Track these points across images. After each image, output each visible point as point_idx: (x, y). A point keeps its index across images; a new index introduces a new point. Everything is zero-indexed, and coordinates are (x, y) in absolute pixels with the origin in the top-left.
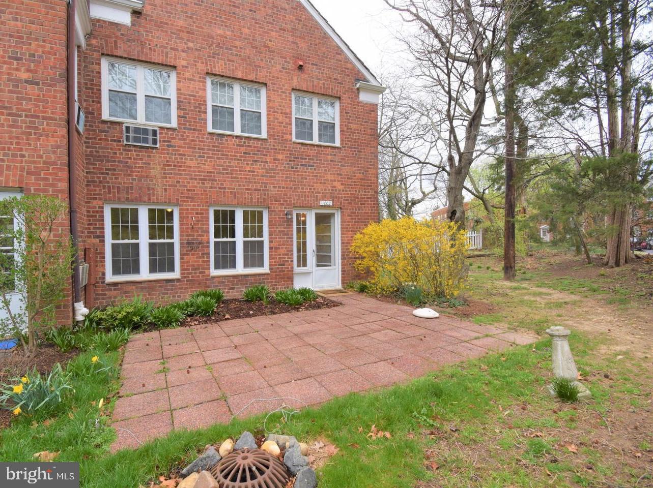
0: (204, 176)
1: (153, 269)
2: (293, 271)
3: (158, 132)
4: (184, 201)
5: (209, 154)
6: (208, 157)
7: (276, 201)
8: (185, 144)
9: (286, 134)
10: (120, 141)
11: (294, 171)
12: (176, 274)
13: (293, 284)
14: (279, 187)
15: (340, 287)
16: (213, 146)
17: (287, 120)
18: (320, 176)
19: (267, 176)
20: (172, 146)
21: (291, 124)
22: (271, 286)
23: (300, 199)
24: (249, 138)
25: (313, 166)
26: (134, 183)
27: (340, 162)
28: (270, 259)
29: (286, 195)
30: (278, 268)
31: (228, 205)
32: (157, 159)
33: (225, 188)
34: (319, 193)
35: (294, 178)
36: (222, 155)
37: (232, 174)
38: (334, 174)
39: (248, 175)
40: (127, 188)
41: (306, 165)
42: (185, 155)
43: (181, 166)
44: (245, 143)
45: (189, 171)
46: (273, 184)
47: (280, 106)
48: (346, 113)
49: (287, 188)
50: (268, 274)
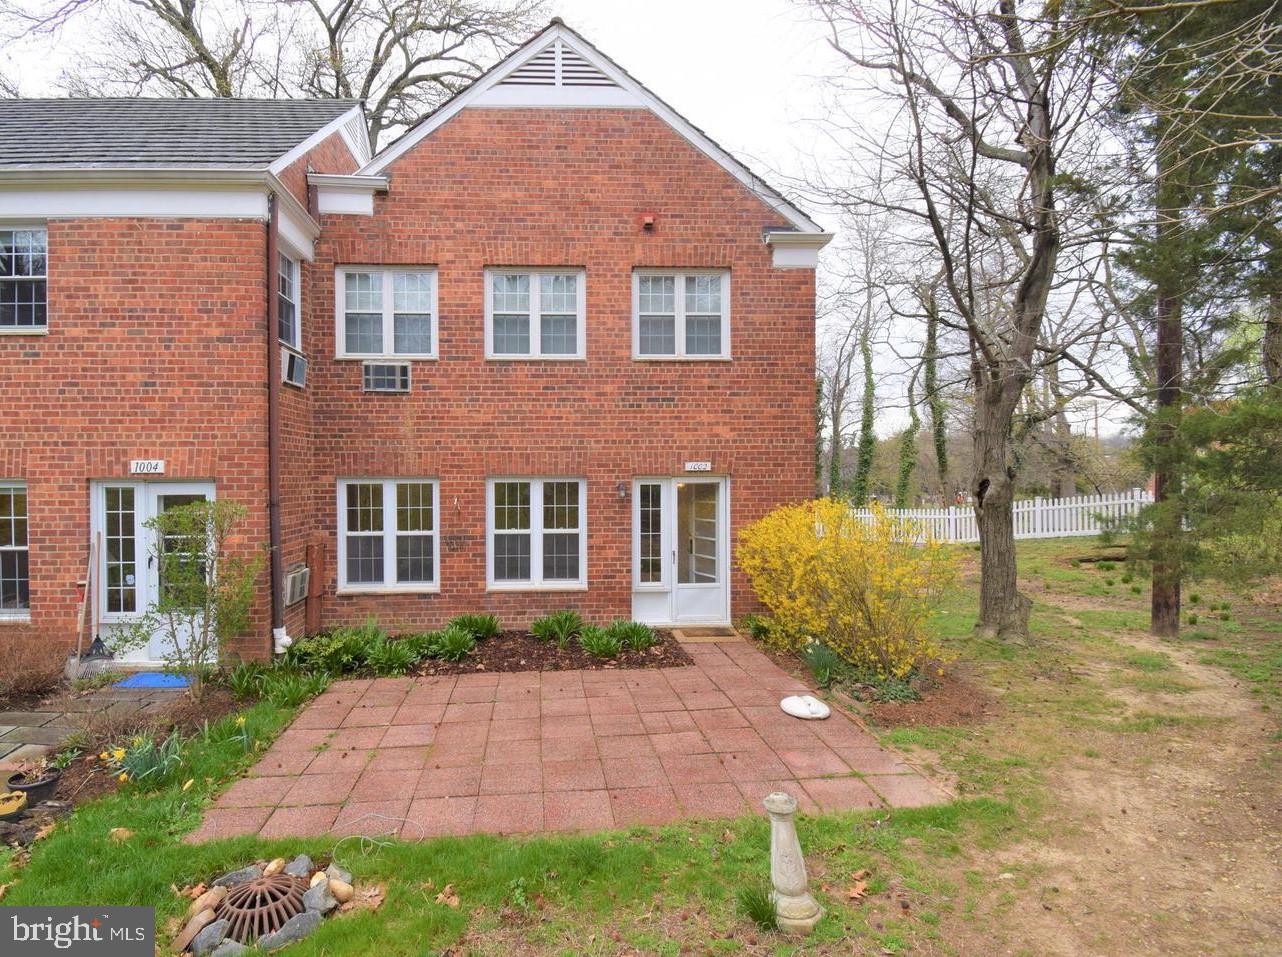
0: (478, 431)
1: (402, 576)
2: (630, 588)
3: (410, 369)
4: (447, 472)
5: (485, 394)
6: (484, 400)
7: (599, 466)
8: (449, 382)
9: (620, 347)
10: (357, 388)
11: (635, 412)
12: (433, 586)
13: (630, 612)
14: (606, 442)
16: (493, 382)
17: (623, 324)
18: (687, 418)
19: (583, 424)
20: (429, 388)
21: (629, 330)
22: (590, 612)
23: (645, 461)
24: (553, 363)
25: (673, 400)
26: (376, 447)
27: (730, 388)
28: (589, 566)
29: (620, 454)
30: (603, 583)
31: (522, 476)
32: (409, 409)
33: (511, 449)
34: (685, 448)
35: (635, 423)
36: (507, 394)
37: (523, 424)
38: (716, 412)
39: (549, 424)
40: (367, 455)
41: (657, 400)
42: (449, 400)
43: (442, 418)
44: (546, 370)
45: (455, 424)
46: (595, 436)
47: (609, 300)
48: (742, 294)
49: (621, 442)
50: (584, 592)
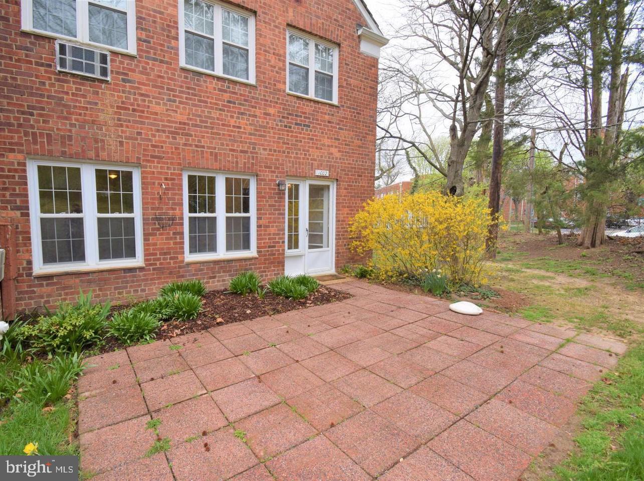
0: (175, 128)
1: (104, 254)
2: (284, 254)
3: (109, 58)
4: (148, 161)
5: (181, 97)
6: (180, 102)
7: (266, 167)
8: (148, 80)
9: (279, 82)
10: (50, 66)
11: (287, 131)
12: (138, 261)
13: (284, 270)
14: (270, 150)
15: (333, 271)
16: (188, 88)
17: (281, 64)
18: (316, 140)
19: (255, 135)
20: (129, 81)
21: (285, 70)
22: (259, 272)
23: (293, 167)
24: (235, 83)
25: (309, 126)
26: (74, 130)
27: (338, 124)
28: (258, 239)
29: (278, 160)
30: (268, 251)
31: (207, 169)
32: (109, 99)
33: (203, 147)
34: (315, 160)
35: (288, 139)
36: (200, 101)
37: (212, 128)
38: (332, 138)
39: (232, 131)
40: (63, 137)
41: (300, 125)
42: (148, 96)
43: (143, 112)
44: (229, 87)
45: (155, 119)
46: (262, 145)
47: (273, 44)
48: (346, 64)
49: (279, 151)
50: (256, 258)
